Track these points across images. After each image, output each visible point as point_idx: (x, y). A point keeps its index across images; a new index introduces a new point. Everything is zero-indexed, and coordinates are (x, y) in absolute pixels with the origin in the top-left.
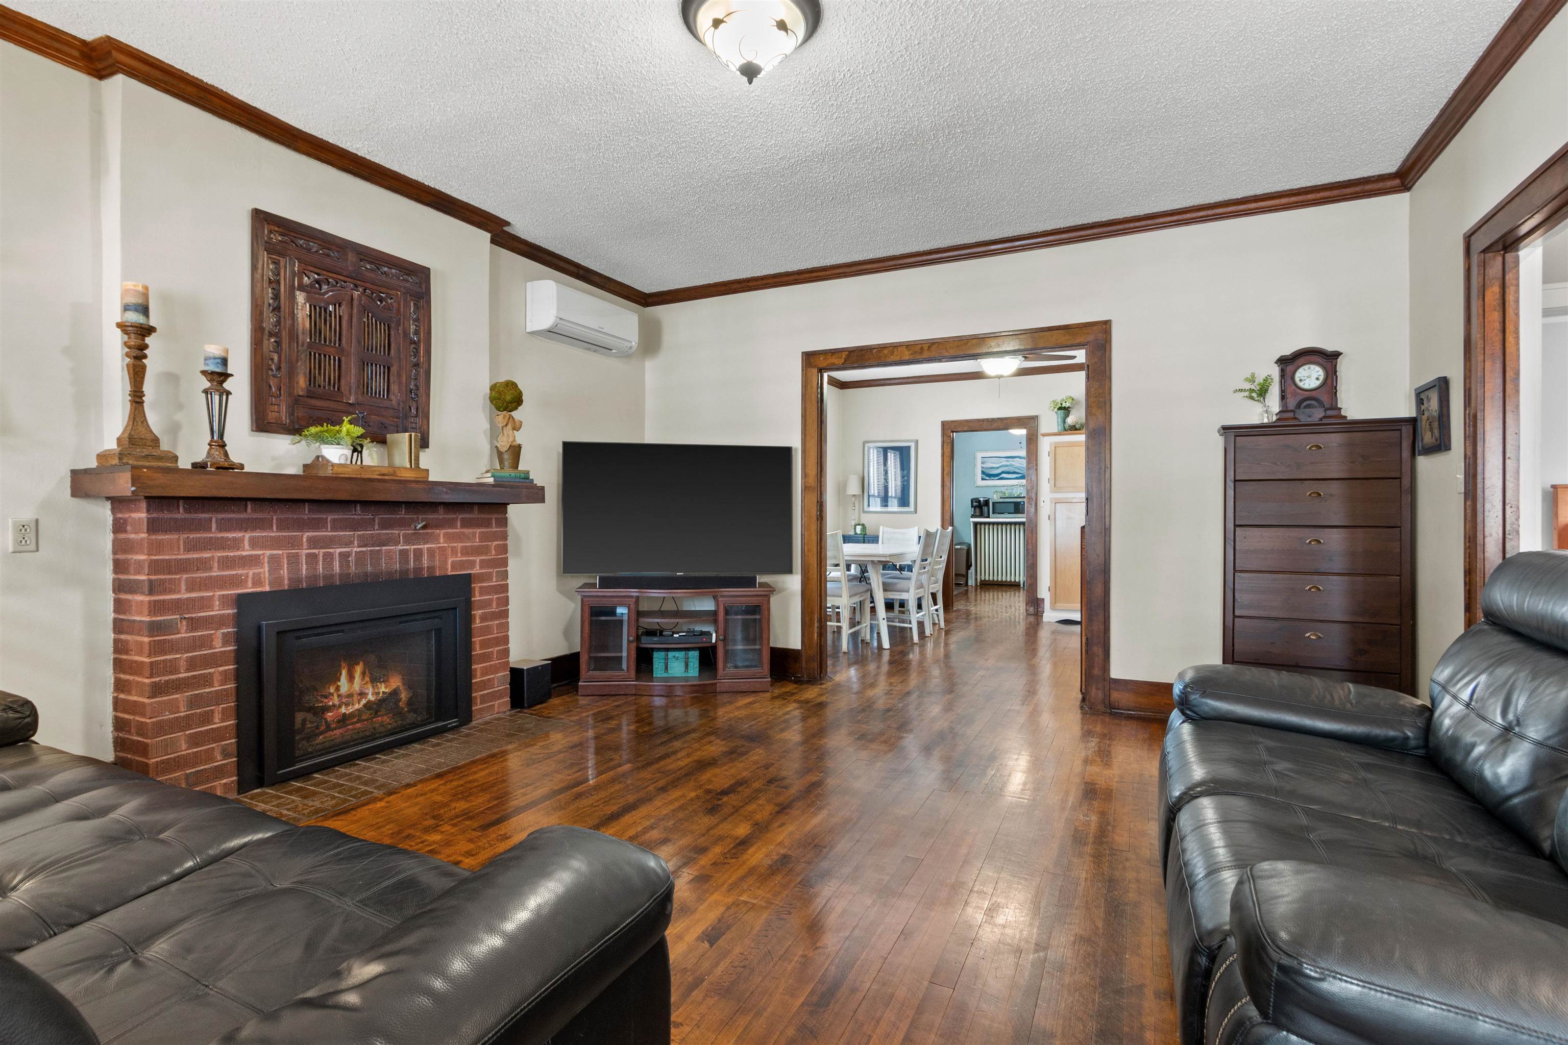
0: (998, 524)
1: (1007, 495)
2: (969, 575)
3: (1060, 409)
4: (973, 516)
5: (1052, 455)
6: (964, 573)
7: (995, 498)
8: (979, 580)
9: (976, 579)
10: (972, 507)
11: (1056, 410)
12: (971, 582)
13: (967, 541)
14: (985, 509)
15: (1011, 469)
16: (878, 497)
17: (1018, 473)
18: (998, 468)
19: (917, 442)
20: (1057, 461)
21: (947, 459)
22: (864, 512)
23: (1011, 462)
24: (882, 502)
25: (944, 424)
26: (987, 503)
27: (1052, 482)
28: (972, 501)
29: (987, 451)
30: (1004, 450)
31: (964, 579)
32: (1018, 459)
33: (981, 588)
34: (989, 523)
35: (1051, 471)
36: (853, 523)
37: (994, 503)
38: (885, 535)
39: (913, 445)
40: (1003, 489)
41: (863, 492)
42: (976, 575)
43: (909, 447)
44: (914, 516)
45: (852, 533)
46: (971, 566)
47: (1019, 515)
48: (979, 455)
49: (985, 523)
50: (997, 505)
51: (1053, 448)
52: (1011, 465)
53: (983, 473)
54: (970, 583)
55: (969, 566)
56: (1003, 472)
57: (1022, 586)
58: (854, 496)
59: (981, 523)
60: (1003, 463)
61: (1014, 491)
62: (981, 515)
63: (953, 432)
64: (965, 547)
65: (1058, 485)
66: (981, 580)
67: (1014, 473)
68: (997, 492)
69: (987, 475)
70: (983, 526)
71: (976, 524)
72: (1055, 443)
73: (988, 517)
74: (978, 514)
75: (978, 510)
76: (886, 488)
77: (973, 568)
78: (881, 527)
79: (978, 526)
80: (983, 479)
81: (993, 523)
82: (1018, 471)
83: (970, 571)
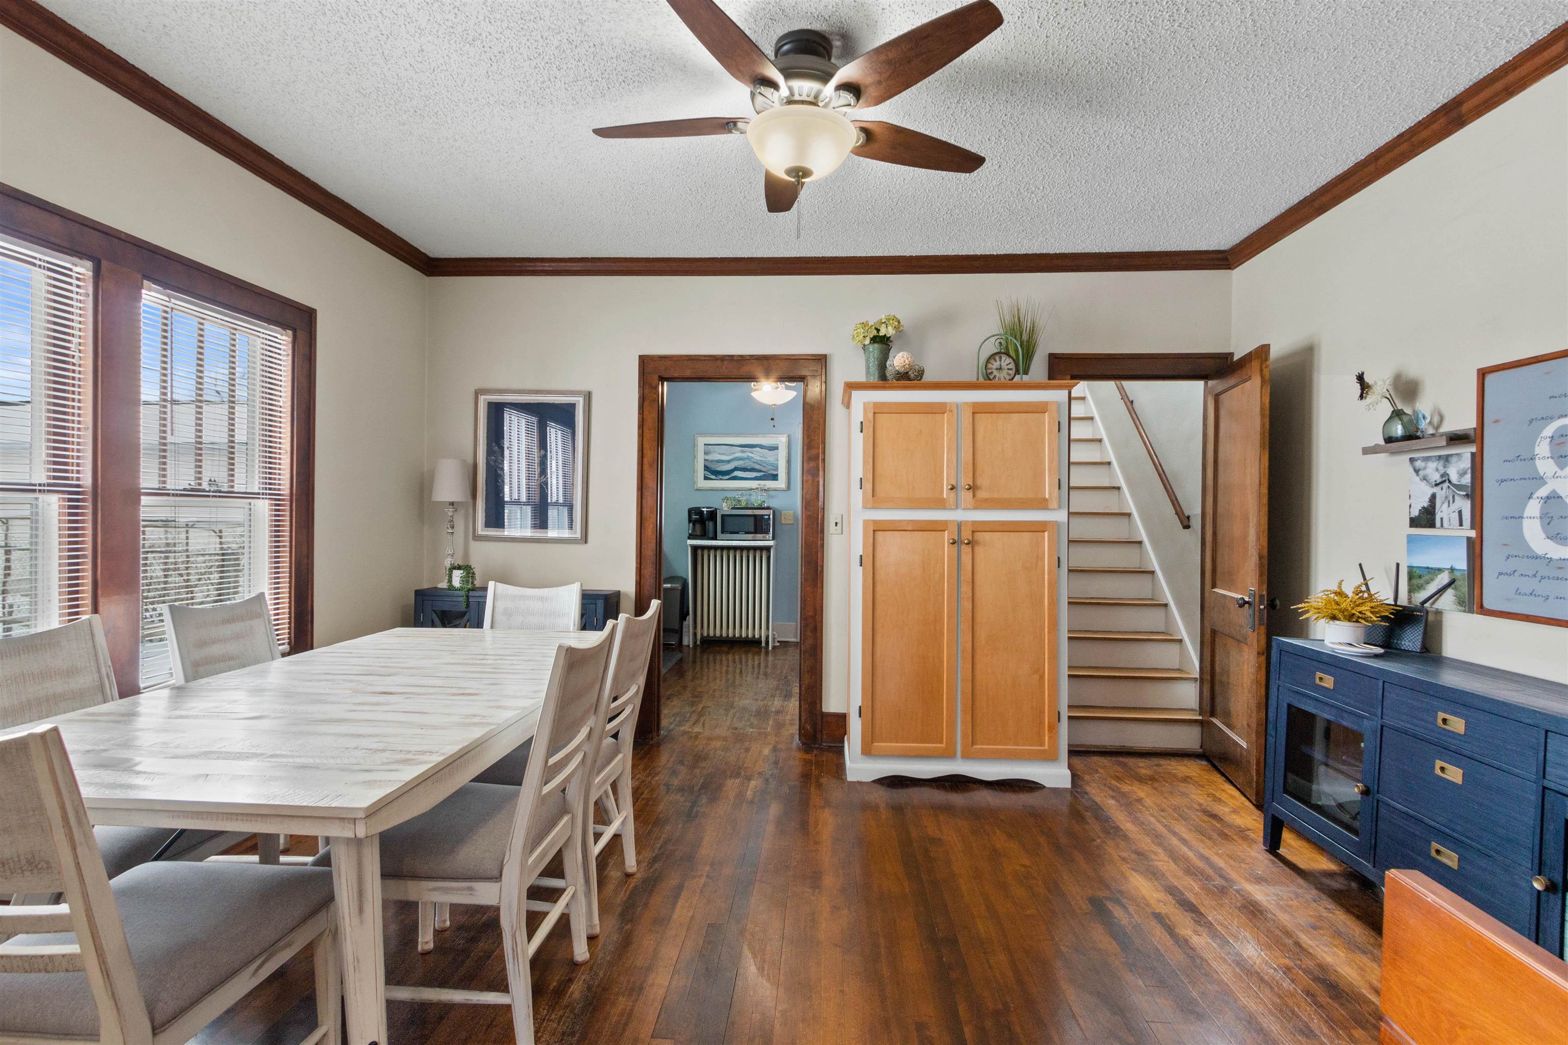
0: (729, 548)
1: (743, 504)
2: (685, 629)
3: (874, 340)
4: (691, 537)
5: (868, 428)
6: (677, 627)
7: (725, 508)
8: (699, 637)
9: (695, 634)
10: (690, 521)
11: (867, 341)
12: (688, 640)
13: (680, 573)
14: (710, 525)
15: (748, 464)
16: (527, 504)
17: (760, 471)
18: (729, 462)
19: (588, 396)
20: (878, 442)
21: (650, 434)
22: (477, 538)
23: (748, 453)
24: (534, 517)
25: (644, 360)
26: (713, 514)
27: (868, 486)
28: (690, 511)
29: (712, 435)
30: (738, 435)
31: (677, 636)
32: (758, 449)
33: (703, 652)
34: (716, 548)
35: (865, 462)
36: (448, 563)
37: (723, 516)
38: (498, 604)
39: (580, 401)
40: (736, 495)
41: (474, 496)
42: (695, 627)
43: (573, 406)
44: (581, 548)
45: (444, 585)
46: (688, 614)
47: (760, 536)
48: (701, 441)
49: (709, 548)
50: (728, 518)
51: (871, 415)
52: (748, 458)
53: (706, 468)
54: (685, 642)
55: (684, 615)
56: (736, 469)
57: (763, 644)
58: (452, 504)
59: (703, 548)
60: (736, 455)
61: (753, 498)
62: (704, 536)
63: (663, 379)
64: (678, 586)
65: (880, 493)
66: (702, 634)
67: (753, 470)
68: (727, 499)
69: (712, 472)
70: (706, 552)
71: (695, 549)
72: (876, 405)
73: (715, 538)
74: (698, 532)
75: (698, 526)
76: (543, 488)
77: (690, 617)
78: (491, 585)
79: (699, 552)
80: (706, 478)
81: (722, 548)
82: (757, 467)
83: (685, 623)
